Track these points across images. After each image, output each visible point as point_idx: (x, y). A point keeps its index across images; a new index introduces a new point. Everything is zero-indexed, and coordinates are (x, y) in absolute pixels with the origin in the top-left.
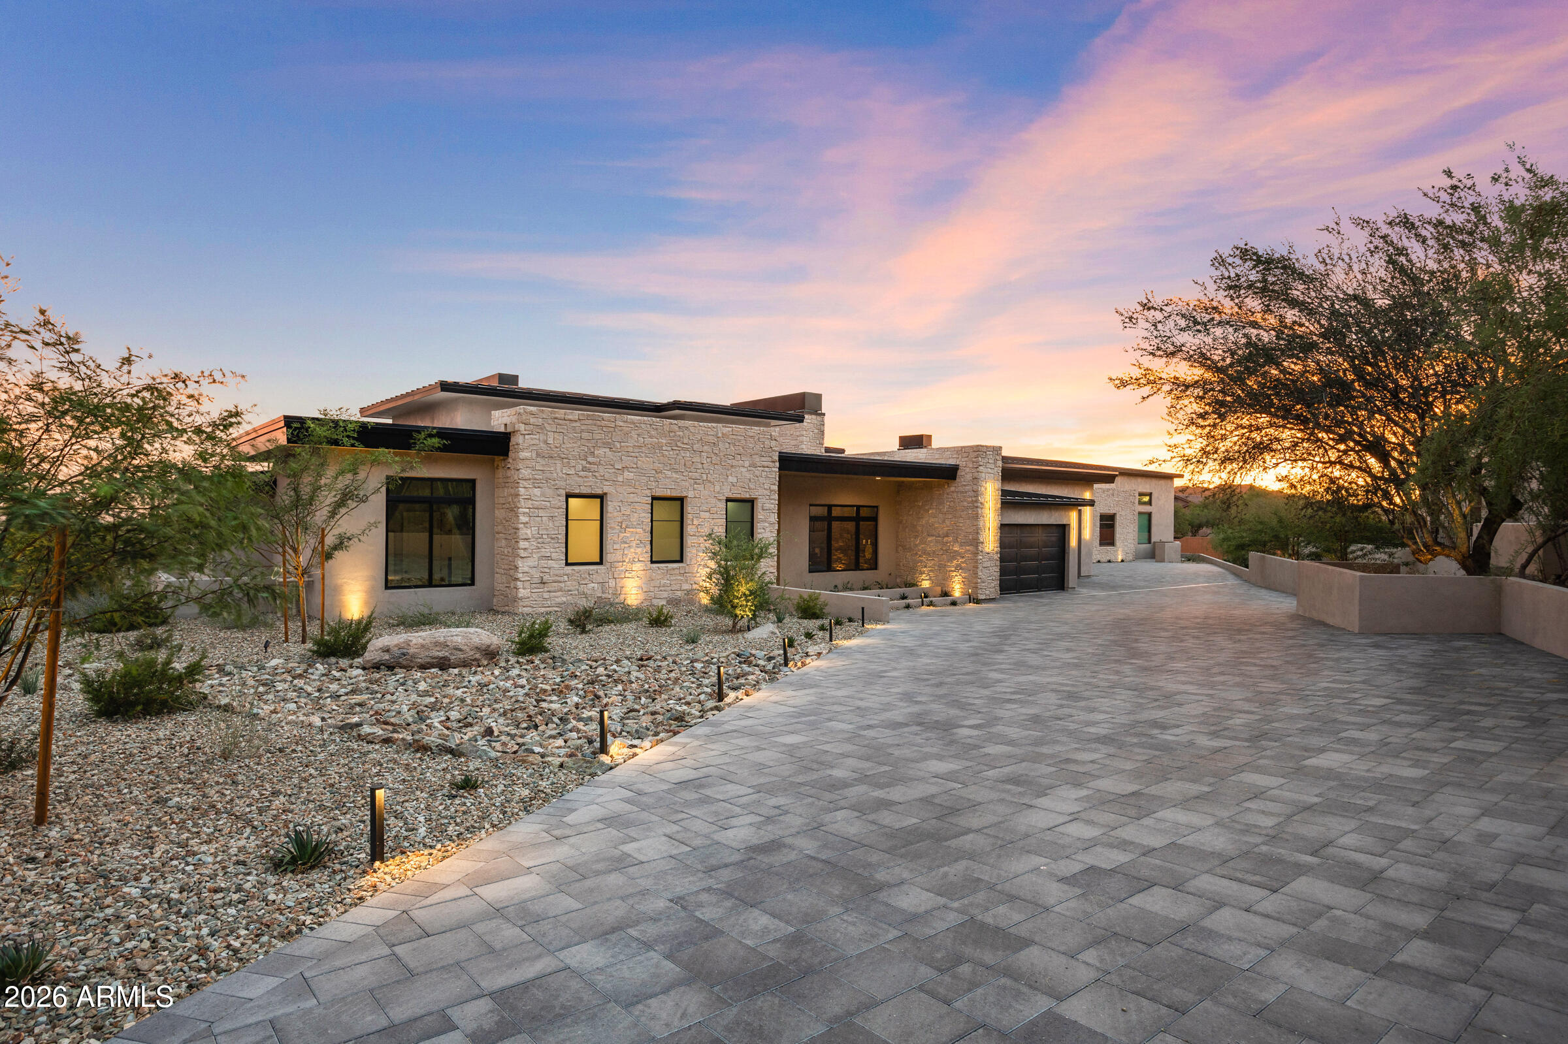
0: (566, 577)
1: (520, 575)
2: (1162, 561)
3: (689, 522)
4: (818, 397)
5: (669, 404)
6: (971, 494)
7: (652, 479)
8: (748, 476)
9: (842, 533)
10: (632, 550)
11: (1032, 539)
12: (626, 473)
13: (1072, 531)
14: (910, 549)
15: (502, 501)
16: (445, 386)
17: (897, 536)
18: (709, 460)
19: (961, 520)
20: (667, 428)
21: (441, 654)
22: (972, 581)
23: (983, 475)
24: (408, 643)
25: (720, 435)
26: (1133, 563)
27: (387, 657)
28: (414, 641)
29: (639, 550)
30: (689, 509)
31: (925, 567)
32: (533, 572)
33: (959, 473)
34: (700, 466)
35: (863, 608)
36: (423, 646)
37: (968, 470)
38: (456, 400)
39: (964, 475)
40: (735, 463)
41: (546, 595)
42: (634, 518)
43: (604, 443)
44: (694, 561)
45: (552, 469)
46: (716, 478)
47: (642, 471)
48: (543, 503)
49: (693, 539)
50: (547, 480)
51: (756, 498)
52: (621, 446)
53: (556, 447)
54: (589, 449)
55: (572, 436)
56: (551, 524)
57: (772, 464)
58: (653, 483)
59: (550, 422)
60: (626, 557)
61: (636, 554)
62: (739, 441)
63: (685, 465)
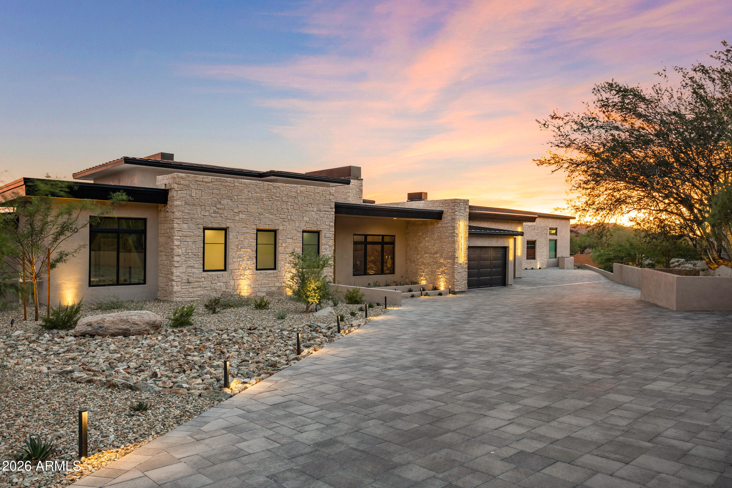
0: (203, 279)
1: (175, 278)
2: (563, 268)
3: (280, 245)
4: (359, 169)
5: (267, 173)
6: (451, 228)
7: (257, 218)
8: (316, 217)
9: (373, 251)
10: (245, 262)
11: (487, 256)
12: (241, 215)
13: (510, 251)
14: (414, 262)
15: (163, 232)
16: (127, 160)
17: (406, 254)
18: (292, 207)
19: (445, 244)
20: (266, 187)
21: (124, 327)
22: (451, 281)
23: (458, 217)
24: (103, 320)
25: (299, 192)
26: (546, 270)
27: (90, 329)
28: (107, 319)
29: (249, 262)
30: (280, 237)
31: (423, 272)
32: (182, 275)
33: (444, 215)
34: (286, 211)
35: (386, 297)
36: (113, 322)
37: (449, 214)
38: (134, 168)
39: (447, 217)
40: (308, 209)
41: (191, 290)
42: (246, 243)
43: (227, 196)
44: (283, 269)
45: (195, 212)
46: (297, 218)
47: (251, 214)
48: (189, 233)
49: (282, 256)
50: (192, 219)
51: (321, 231)
52: (237, 198)
53: (197, 199)
54: (217, 200)
55: (207, 192)
56: (194, 246)
57: (330, 210)
58: (258, 221)
59: (194, 183)
60: (241, 267)
61: (247, 264)
62: (311, 195)
63: (277, 210)
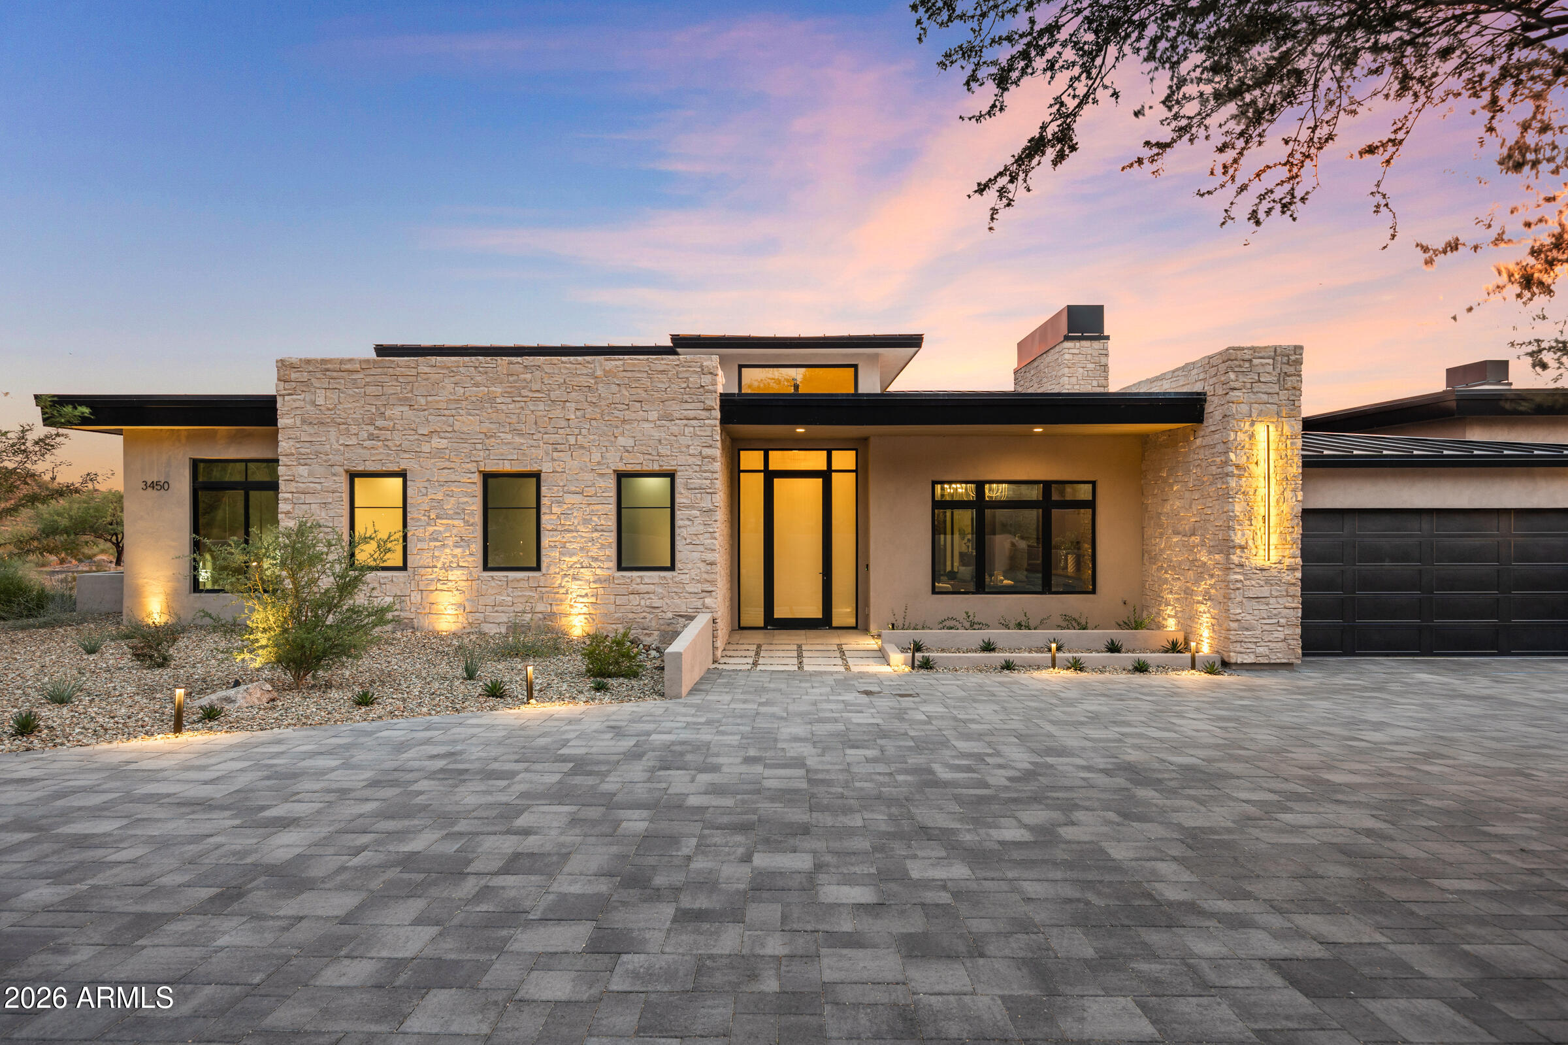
3: (551, 509)
7: (479, 446)
8: (656, 434)
10: (448, 551)
12: (436, 440)
14: (1154, 559)
18: (579, 413)
19: (1210, 502)
22: (1224, 625)
23: (1244, 408)
25: (599, 373)
29: (458, 551)
30: (548, 489)
31: (1171, 592)
33: (1209, 408)
34: (563, 423)
37: (1218, 400)
39: (1213, 412)
40: (628, 415)
42: (449, 505)
43: (400, 399)
44: (553, 570)
45: (324, 439)
46: (594, 440)
47: (462, 436)
48: (312, 485)
49: (552, 536)
50: (317, 454)
51: (676, 470)
52: (427, 402)
53: (329, 409)
54: (377, 409)
55: (350, 392)
56: (323, 514)
57: (704, 414)
58: (481, 453)
59: (319, 375)
60: (438, 561)
61: (454, 556)
62: (638, 380)
63: (536, 423)
